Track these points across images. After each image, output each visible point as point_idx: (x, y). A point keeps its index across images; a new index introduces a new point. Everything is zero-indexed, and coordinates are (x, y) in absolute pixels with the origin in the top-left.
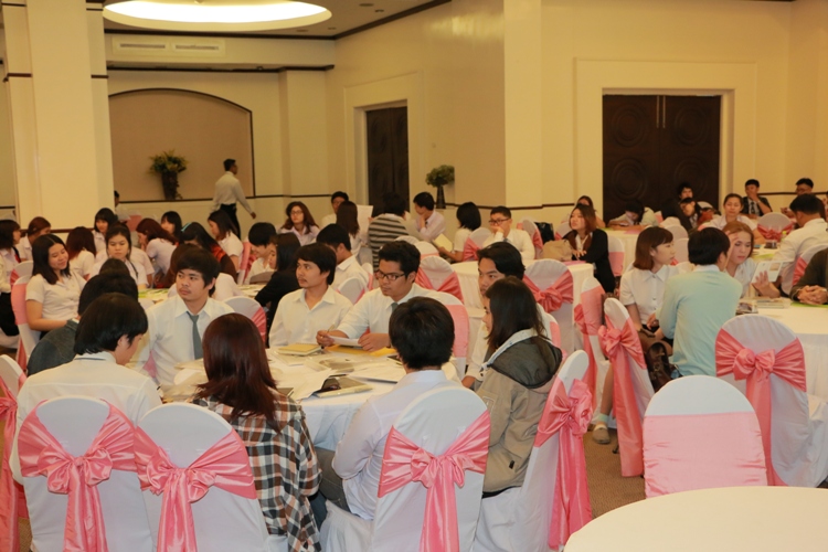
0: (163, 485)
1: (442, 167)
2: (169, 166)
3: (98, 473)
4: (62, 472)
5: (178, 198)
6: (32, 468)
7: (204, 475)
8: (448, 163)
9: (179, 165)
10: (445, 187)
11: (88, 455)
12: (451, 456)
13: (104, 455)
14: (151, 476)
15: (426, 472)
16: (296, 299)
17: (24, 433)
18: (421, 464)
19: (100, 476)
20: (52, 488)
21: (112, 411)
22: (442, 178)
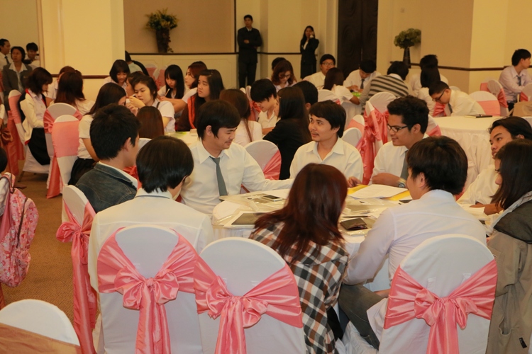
0: (220, 310)
1: (410, 29)
2: (163, 24)
3: (167, 293)
4: (136, 291)
5: (169, 52)
6: (109, 286)
7: (258, 304)
8: (415, 27)
9: (171, 23)
10: (411, 49)
11: (158, 277)
12: (455, 299)
13: (172, 278)
14: (210, 301)
15: (429, 311)
16: (310, 150)
17: (103, 255)
18: (425, 303)
19: (168, 295)
20: (128, 305)
21: (181, 242)
22: (408, 40)
